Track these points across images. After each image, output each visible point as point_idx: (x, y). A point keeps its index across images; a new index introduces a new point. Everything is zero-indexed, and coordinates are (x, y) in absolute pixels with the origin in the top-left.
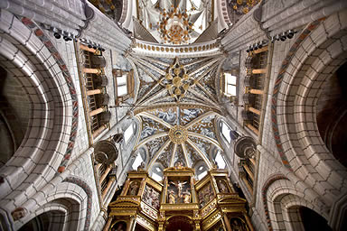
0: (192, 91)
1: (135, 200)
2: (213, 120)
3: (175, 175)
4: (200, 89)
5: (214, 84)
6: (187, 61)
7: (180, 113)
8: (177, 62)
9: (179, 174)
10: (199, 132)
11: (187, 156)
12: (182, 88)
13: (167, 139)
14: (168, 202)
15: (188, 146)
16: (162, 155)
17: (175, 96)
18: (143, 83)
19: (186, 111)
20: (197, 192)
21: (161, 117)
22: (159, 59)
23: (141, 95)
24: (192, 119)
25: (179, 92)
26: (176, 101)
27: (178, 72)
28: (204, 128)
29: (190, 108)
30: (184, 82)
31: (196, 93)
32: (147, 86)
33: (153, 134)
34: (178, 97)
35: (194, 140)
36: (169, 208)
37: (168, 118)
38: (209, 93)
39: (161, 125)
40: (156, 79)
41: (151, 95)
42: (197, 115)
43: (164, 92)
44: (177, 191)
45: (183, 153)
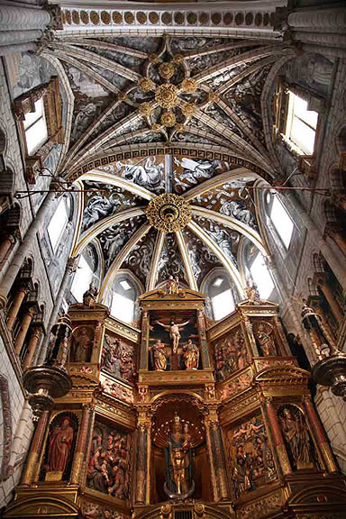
0: (204, 119)
1: (88, 372)
2: (250, 184)
3: (165, 307)
4: (224, 115)
5: (258, 104)
6: (192, 44)
7: (174, 166)
8: (167, 47)
9: (173, 307)
10: (217, 207)
11: (188, 257)
12: (177, 111)
13: (142, 221)
14: (152, 367)
15: (191, 235)
16: (132, 254)
17: (161, 129)
18: (81, 99)
19: (188, 163)
20: (212, 344)
21: (129, 177)
22: (121, 41)
23: (79, 130)
24: (201, 181)
25: (172, 120)
26: (163, 139)
27: (170, 73)
28: (228, 199)
29: (198, 156)
30: (183, 96)
31: (213, 123)
32: (92, 107)
33: (110, 211)
34: (169, 130)
35: (205, 224)
36: (156, 380)
37: (145, 178)
38: (246, 124)
39: (127, 194)
40: (113, 88)
41: (103, 130)
42: (214, 173)
43: (134, 121)
44: (169, 342)
45: (178, 250)
